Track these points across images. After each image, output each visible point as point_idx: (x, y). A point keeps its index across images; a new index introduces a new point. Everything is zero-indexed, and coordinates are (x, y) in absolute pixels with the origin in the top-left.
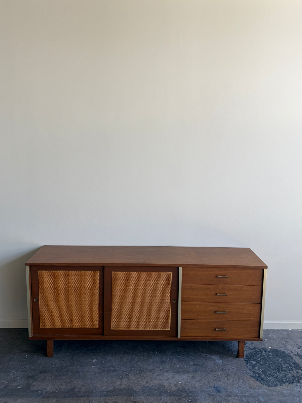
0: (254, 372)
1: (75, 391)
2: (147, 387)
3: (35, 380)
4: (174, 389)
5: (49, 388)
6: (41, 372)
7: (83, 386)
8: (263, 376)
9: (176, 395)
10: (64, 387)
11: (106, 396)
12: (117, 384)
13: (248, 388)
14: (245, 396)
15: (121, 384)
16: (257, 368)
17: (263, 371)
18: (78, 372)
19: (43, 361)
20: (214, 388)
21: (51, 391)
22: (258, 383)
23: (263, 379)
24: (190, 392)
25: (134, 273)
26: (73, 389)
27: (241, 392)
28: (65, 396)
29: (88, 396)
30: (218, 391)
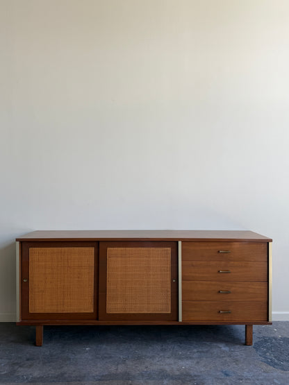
0: (266, 358)
1: (66, 376)
2: (146, 372)
3: (20, 366)
4: (178, 373)
5: (36, 374)
6: (28, 360)
7: (74, 371)
8: (276, 361)
9: (179, 379)
10: (53, 372)
11: (100, 380)
12: (113, 369)
13: (260, 372)
14: (258, 380)
15: (117, 369)
16: (268, 354)
17: (275, 357)
18: (70, 359)
19: (30, 350)
20: (222, 372)
21: (38, 376)
22: (272, 368)
23: (276, 364)
24: (195, 376)
25: (130, 249)
26: (62, 374)
27: (254, 376)
28: (54, 381)
29: (79, 380)
30: (227, 375)
